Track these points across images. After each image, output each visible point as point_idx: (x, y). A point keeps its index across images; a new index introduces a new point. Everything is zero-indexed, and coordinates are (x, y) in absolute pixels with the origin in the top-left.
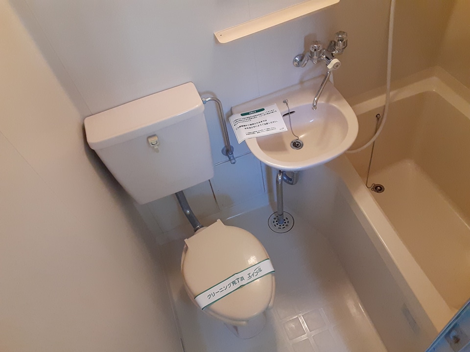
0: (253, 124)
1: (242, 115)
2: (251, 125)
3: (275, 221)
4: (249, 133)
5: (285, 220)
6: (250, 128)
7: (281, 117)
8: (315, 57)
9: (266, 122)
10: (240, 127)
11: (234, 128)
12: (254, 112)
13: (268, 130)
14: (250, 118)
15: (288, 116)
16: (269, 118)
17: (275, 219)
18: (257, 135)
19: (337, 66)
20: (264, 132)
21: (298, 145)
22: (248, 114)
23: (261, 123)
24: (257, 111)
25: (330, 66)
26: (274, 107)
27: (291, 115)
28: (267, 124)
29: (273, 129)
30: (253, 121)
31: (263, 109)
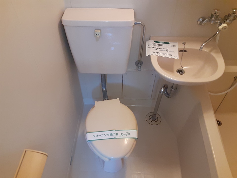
0: (159, 48)
1: (155, 42)
2: (158, 48)
3: (150, 116)
4: (155, 52)
5: (156, 118)
6: (157, 50)
7: (178, 51)
8: (213, 18)
9: (167, 50)
10: (151, 47)
11: (147, 47)
12: (162, 43)
13: (167, 54)
14: (159, 45)
15: (182, 52)
16: (170, 49)
17: (151, 115)
18: (159, 55)
19: (225, 29)
20: (164, 54)
21: (181, 72)
22: (159, 42)
23: (164, 50)
24: (165, 43)
25: (220, 27)
26: (176, 44)
27: (184, 53)
28: (168, 51)
29: (170, 55)
30: (160, 47)
31: (169, 43)
